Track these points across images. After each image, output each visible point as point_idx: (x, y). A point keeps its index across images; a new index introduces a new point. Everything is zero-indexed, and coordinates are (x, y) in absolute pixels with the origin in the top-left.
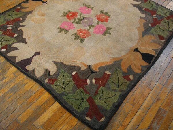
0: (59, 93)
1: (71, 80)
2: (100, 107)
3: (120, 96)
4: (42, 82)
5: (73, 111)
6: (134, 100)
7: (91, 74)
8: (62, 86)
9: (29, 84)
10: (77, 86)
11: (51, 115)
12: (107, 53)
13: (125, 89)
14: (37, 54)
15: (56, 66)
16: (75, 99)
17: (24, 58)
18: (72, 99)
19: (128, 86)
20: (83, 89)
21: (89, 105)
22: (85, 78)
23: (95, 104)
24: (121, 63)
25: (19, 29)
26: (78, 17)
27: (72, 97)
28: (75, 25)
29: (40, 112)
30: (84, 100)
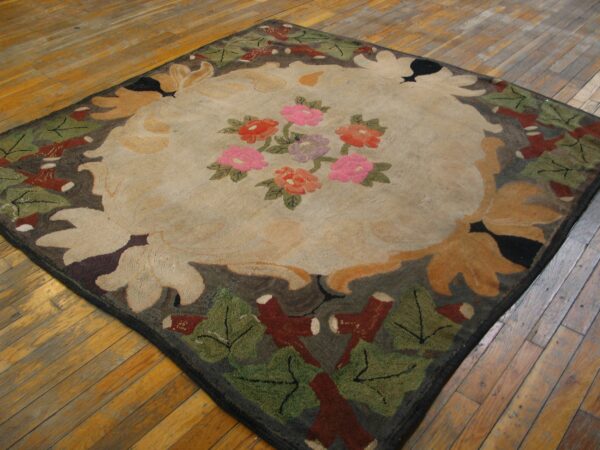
0: (210, 361)
1: (254, 321)
2: (360, 407)
3: (429, 370)
4: (152, 327)
5: (260, 418)
6: (482, 383)
7: (325, 300)
8: (221, 339)
9: (104, 333)
10: (275, 340)
11: (178, 436)
12: (379, 237)
13: (448, 348)
14: (139, 240)
15: (203, 277)
16: (268, 382)
17: (94, 254)
18: (258, 381)
19: (456, 339)
20: (298, 349)
21: (319, 402)
22: (301, 314)
23: (341, 397)
24: (429, 269)
25: (81, 168)
26: (280, 134)
27: (257, 376)
28: (268, 157)
29: (139, 426)
30: (300, 385)
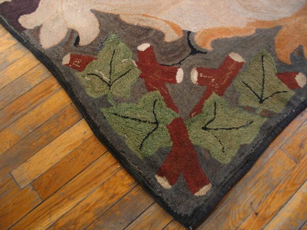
0: (94, 96)
1: (132, 65)
2: (203, 152)
3: (263, 128)
4: (54, 62)
5: (124, 152)
6: (301, 146)
7: (190, 54)
8: (105, 78)
9: (20, 63)
10: (146, 84)
11: (61, 156)
12: (241, 4)
13: (280, 111)
15: (100, 23)
16: (135, 119)
18: (128, 118)
19: (289, 104)
20: (163, 94)
21: (172, 143)
22: (170, 64)
23: (190, 141)
24: (276, 38)
27: (127, 113)
29: (35, 144)
30: (160, 125)
